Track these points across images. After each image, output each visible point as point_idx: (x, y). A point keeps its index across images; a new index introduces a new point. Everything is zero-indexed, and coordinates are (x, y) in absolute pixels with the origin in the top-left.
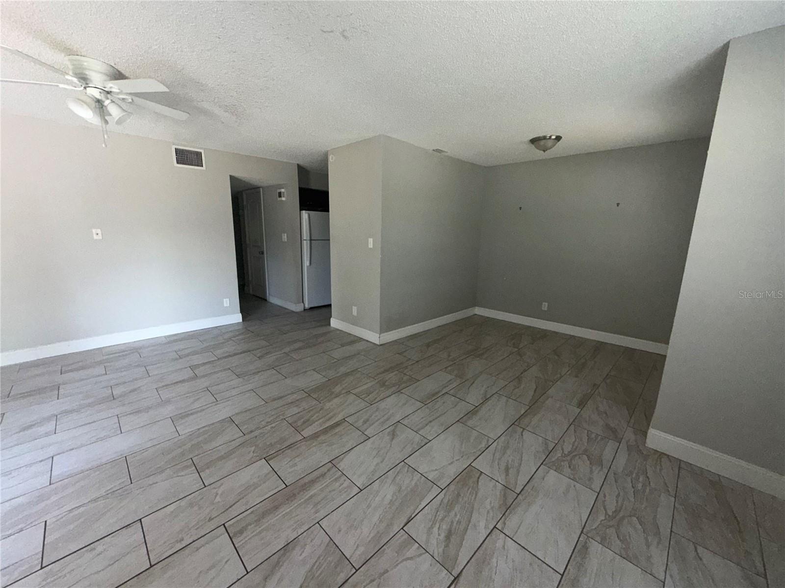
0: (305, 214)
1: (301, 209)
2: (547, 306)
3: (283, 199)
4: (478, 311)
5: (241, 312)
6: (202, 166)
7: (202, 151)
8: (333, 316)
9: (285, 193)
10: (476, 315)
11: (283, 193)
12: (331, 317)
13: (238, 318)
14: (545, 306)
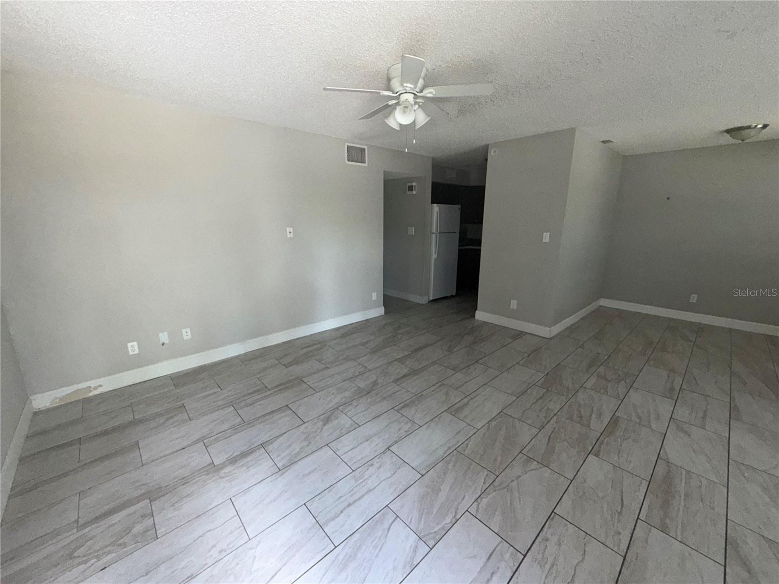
0: (436, 208)
1: (433, 202)
2: (696, 299)
3: (414, 192)
4: (604, 302)
5: (384, 305)
6: (365, 163)
7: (366, 147)
8: (478, 309)
9: (416, 187)
10: (601, 306)
11: (415, 186)
12: (477, 309)
13: (380, 311)
14: (694, 298)
